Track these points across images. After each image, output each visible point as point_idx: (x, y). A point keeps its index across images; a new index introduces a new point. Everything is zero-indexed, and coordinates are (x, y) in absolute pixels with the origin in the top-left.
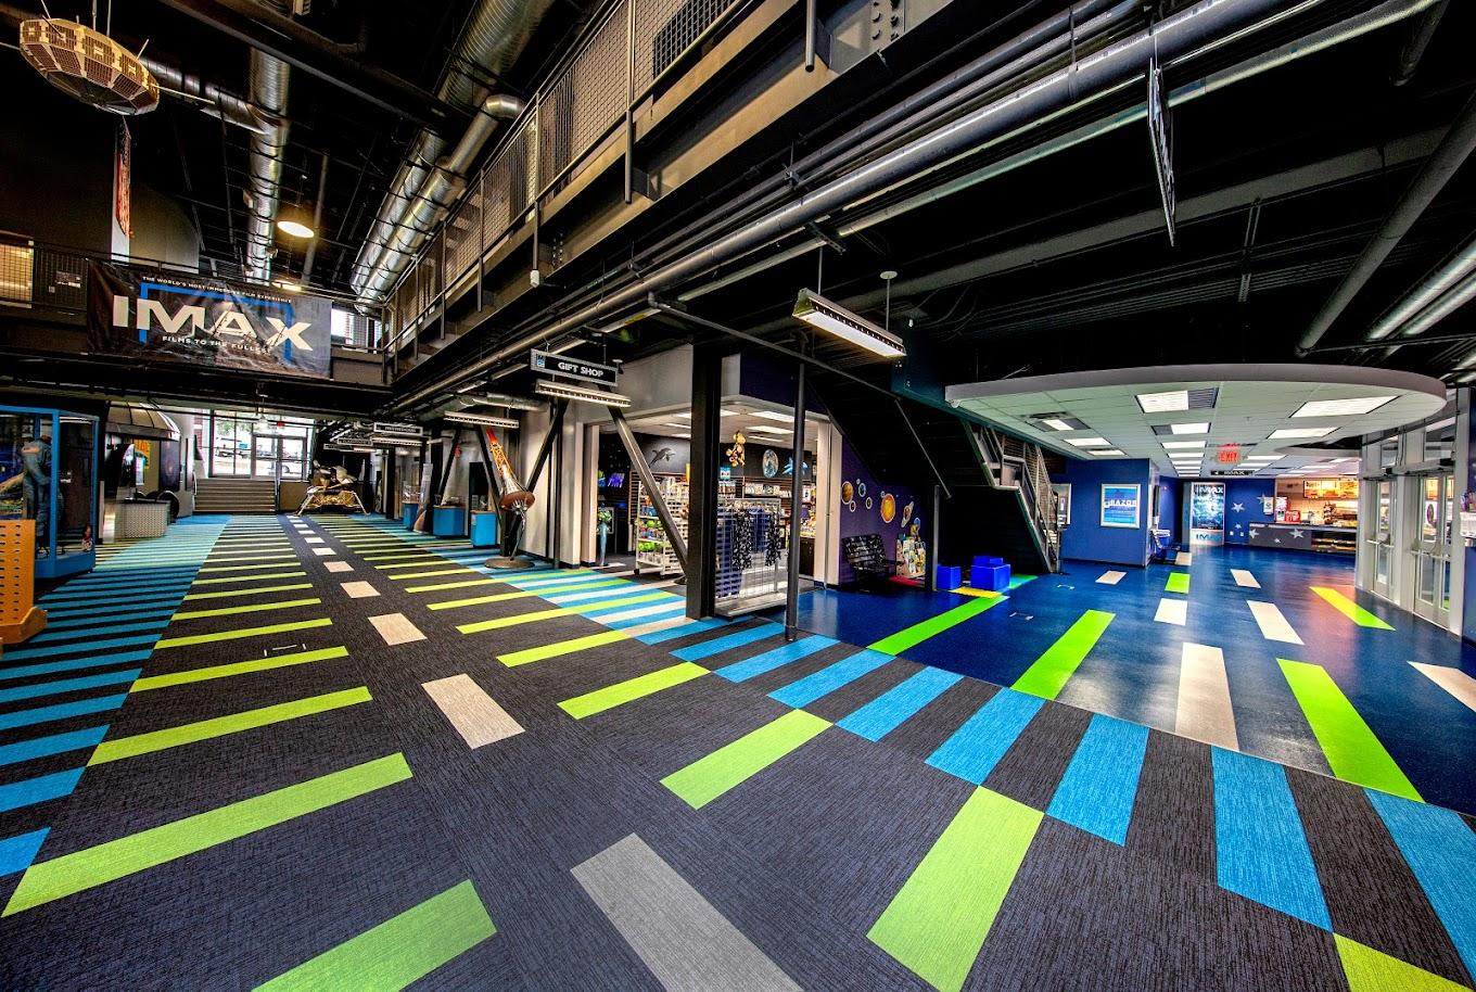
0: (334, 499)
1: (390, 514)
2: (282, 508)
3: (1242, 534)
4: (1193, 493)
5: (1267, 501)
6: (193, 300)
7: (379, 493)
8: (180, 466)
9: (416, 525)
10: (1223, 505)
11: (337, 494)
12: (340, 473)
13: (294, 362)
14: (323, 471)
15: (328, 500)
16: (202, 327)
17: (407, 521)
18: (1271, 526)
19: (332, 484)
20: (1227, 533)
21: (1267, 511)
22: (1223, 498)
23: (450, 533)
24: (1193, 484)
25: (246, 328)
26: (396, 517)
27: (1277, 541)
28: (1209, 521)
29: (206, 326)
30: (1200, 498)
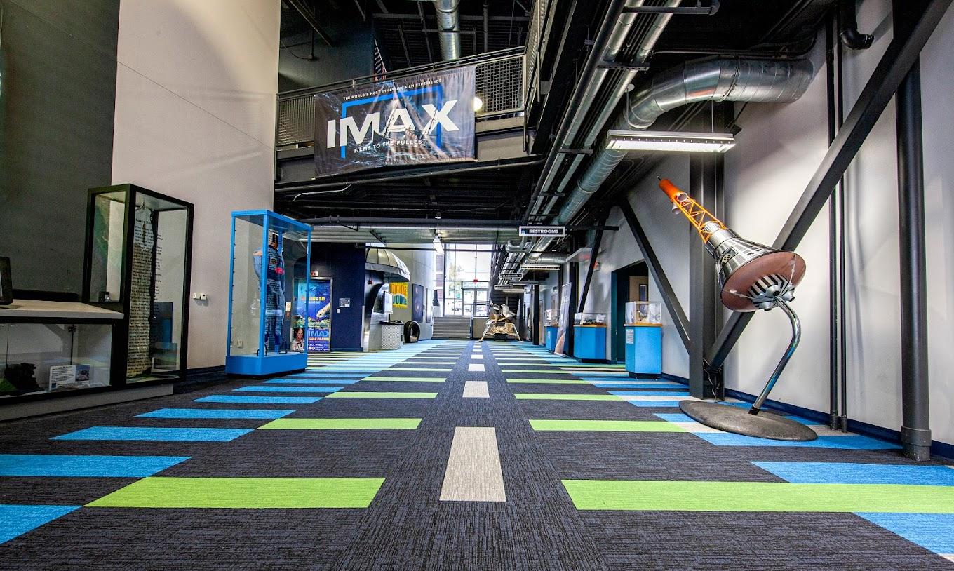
0: (501, 329)
1: (536, 342)
2: (474, 337)
6: (372, 107)
7: (529, 325)
8: (423, 306)
9: (557, 348)
11: (503, 325)
12: (505, 309)
13: (443, 148)
14: (495, 308)
15: (497, 330)
16: (378, 132)
17: (549, 346)
19: (500, 317)
23: (593, 357)
25: (408, 123)
26: (540, 344)
29: (381, 130)
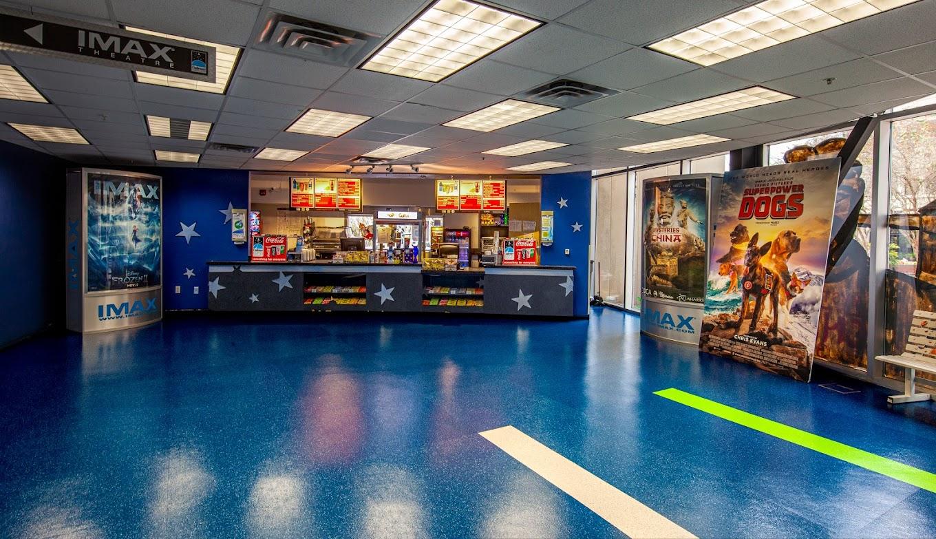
3: (196, 290)
4: (86, 196)
5: (236, 216)
10: (158, 227)
18: (243, 270)
20: (168, 290)
21: (238, 238)
22: (159, 211)
24: (85, 172)
27: (254, 298)
28: (130, 268)
30: (107, 210)
